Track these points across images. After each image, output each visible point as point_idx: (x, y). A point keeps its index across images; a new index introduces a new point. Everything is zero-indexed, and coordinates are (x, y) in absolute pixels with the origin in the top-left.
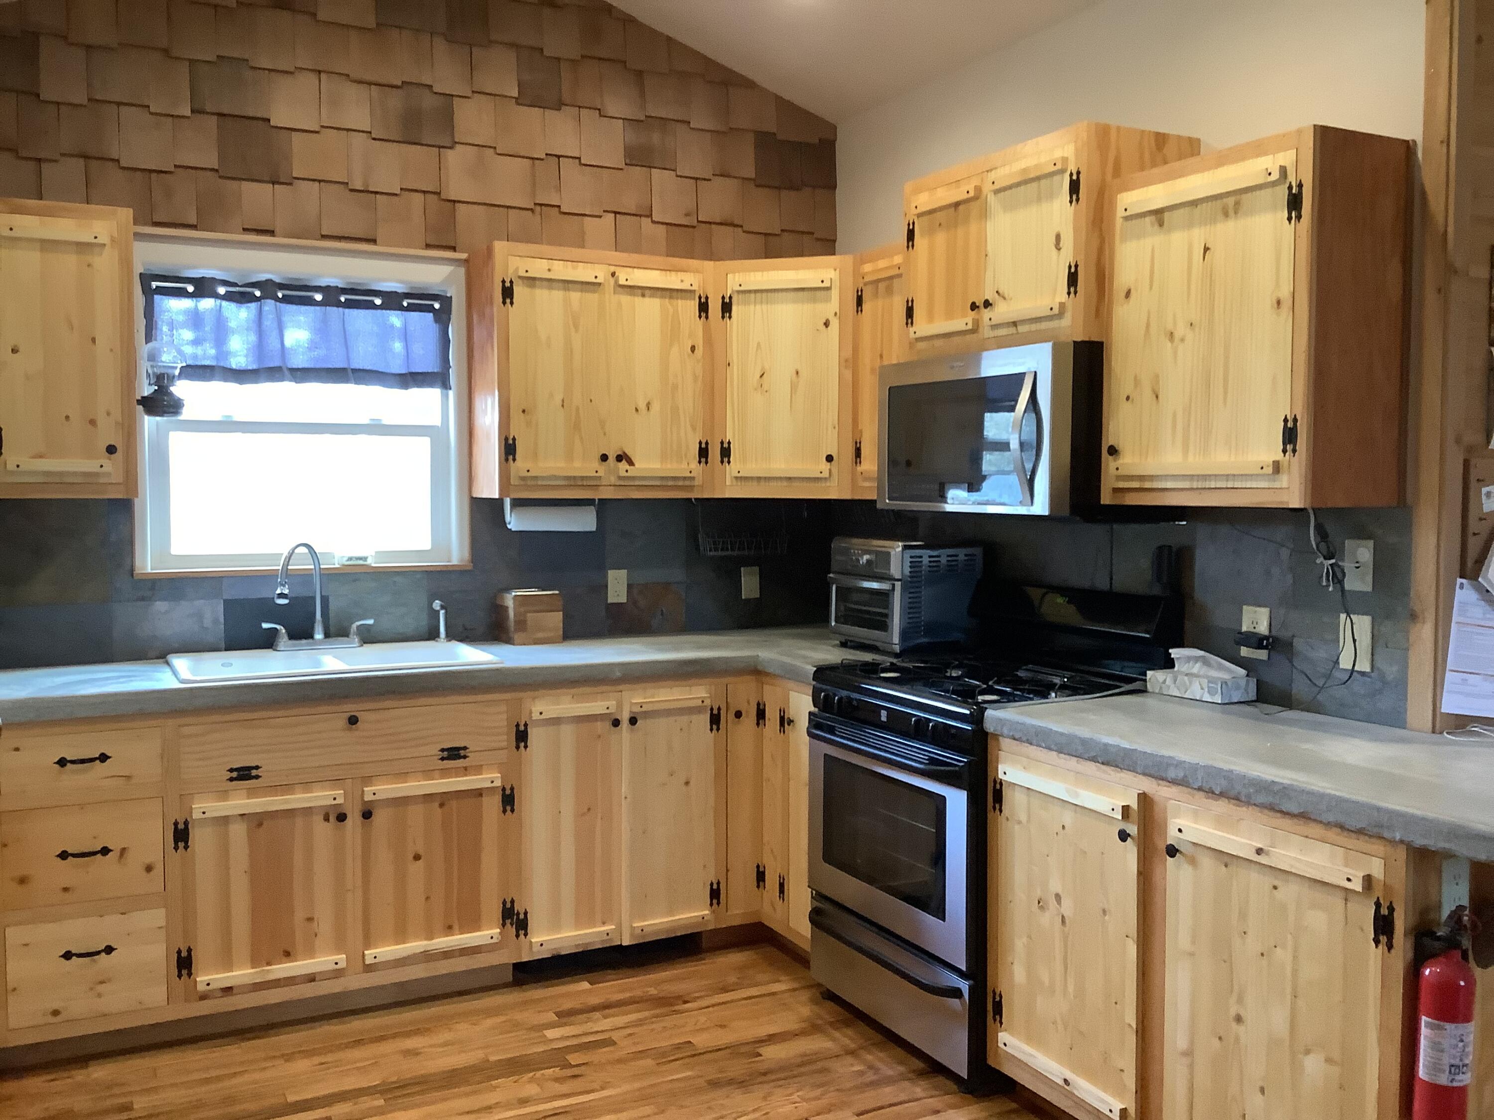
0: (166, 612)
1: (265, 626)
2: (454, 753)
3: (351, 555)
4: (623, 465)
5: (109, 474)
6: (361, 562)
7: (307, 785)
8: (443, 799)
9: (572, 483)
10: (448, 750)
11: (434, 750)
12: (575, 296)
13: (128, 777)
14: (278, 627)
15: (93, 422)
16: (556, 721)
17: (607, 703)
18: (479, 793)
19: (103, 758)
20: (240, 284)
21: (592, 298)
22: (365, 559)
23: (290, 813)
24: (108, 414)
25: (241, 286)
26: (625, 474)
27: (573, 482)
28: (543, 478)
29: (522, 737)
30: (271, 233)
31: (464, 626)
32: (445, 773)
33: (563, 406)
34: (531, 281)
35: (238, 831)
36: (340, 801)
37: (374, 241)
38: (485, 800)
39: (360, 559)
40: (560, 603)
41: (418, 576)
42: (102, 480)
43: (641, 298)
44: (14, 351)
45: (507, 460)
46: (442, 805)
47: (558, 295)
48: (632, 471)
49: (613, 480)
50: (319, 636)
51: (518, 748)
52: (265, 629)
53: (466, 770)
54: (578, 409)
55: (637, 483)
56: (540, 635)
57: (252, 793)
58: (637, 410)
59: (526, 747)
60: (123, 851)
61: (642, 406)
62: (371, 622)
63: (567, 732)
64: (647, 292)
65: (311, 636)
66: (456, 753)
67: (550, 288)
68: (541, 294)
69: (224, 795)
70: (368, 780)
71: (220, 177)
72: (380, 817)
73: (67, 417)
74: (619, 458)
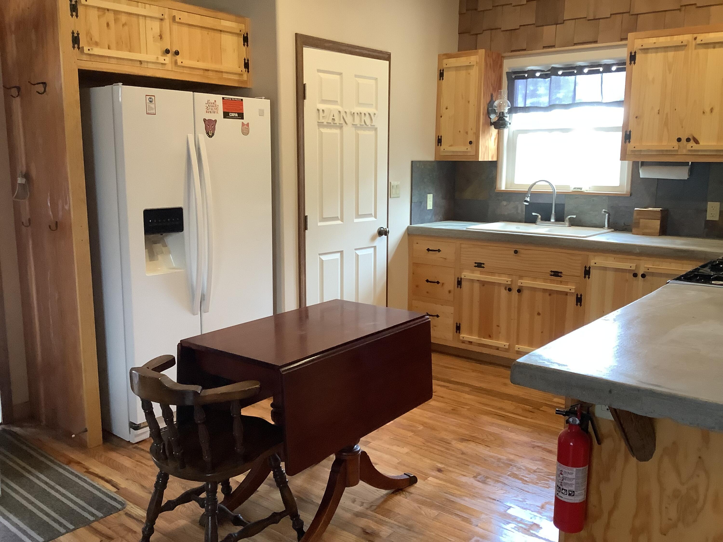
0: (506, 206)
1: (534, 214)
2: (556, 274)
3: (575, 187)
4: (692, 143)
5: (469, 152)
6: (579, 190)
7: (500, 274)
8: (551, 292)
9: (661, 153)
10: (553, 272)
11: (548, 271)
12: (671, 54)
13: (445, 259)
14: (538, 215)
15: (467, 133)
16: (605, 269)
17: (631, 265)
18: (566, 294)
19: (439, 251)
20: (545, 70)
21: (681, 53)
22: (581, 189)
23: (493, 283)
24: (472, 129)
25: (546, 71)
26: (692, 149)
27: (663, 153)
28: (644, 151)
29: (587, 273)
30: (553, 46)
31: (624, 224)
32: (552, 281)
33: (659, 113)
34: (646, 50)
35: (477, 286)
36: (509, 283)
37: (596, 42)
38: (568, 297)
39: (579, 188)
40: (659, 216)
41: (604, 198)
42: (468, 154)
43: (712, 49)
44: (447, 109)
45: (625, 142)
46: (550, 295)
47: (660, 55)
48: (696, 147)
49: (685, 152)
50: (553, 220)
51: (585, 277)
52: (533, 215)
53: (561, 282)
54: (667, 114)
55: (700, 153)
56: (647, 231)
57: (482, 273)
58: (704, 113)
59: (589, 278)
60: (443, 284)
61: (708, 110)
62: (575, 216)
63: (610, 275)
64: (717, 45)
65: (549, 220)
66: (557, 274)
67: (657, 52)
68: (651, 56)
69: (473, 272)
70: (521, 277)
71: (537, 27)
72: (526, 294)
73: (460, 131)
74: (688, 140)
